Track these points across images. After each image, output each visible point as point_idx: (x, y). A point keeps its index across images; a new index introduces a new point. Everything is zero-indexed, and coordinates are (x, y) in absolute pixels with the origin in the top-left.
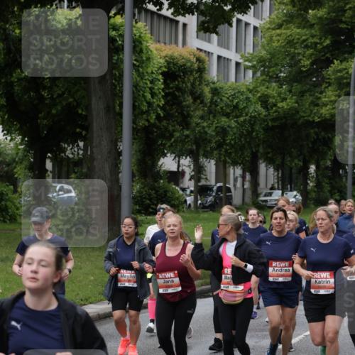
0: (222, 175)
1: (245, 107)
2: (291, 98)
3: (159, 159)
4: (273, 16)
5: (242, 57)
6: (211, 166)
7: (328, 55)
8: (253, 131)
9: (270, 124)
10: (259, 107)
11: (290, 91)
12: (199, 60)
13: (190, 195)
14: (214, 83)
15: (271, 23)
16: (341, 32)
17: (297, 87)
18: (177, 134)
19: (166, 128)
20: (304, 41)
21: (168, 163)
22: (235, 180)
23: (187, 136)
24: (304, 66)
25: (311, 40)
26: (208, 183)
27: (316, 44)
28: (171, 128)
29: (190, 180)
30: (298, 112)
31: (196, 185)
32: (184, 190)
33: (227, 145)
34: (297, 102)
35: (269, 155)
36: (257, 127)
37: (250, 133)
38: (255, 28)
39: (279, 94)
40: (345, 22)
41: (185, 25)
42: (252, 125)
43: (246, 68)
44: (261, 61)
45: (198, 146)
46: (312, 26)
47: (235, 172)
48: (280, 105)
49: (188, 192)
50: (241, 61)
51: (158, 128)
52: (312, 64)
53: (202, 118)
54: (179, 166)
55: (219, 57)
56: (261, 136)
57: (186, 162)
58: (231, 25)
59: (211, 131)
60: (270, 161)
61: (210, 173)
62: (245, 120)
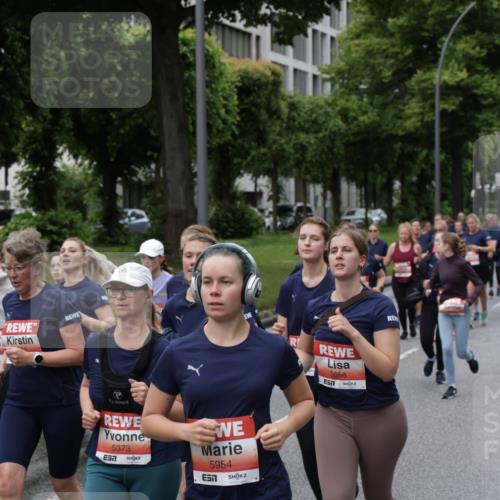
0: (301, 193)
1: (324, 122)
2: (372, 111)
3: (235, 179)
4: (351, 26)
5: (320, 69)
6: (290, 185)
7: (411, 65)
8: (333, 148)
9: (351, 139)
10: (339, 122)
11: (371, 104)
12: (274, 73)
13: (268, 217)
14: (291, 97)
15: (348, 32)
16: (423, 40)
17: (378, 99)
18: (253, 153)
19: (242, 146)
20: (384, 50)
21: (245, 183)
22: (316, 199)
23: (264, 154)
24: (385, 78)
25: (392, 50)
26: (287, 203)
27: (397, 53)
28: (246, 145)
29: (269, 200)
30: (380, 126)
31: (275, 206)
32: (262, 211)
33: (306, 162)
34: (379, 115)
35: (352, 172)
36: (338, 143)
37: (331, 149)
38: (332, 39)
39: (360, 107)
40: (428, 31)
41: (258, 38)
42: (332, 141)
43: (324, 80)
44: (340, 73)
45: (276, 164)
46: (392, 35)
47: (316, 190)
48: (361, 118)
49: (267, 213)
50: (318, 73)
51: (233, 146)
52: (394, 74)
53: (280, 134)
54: (256, 186)
55: (295, 70)
56: (342, 152)
57: (264, 182)
58: (306, 35)
59: (289, 149)
60: (351, 178)
61: (290, 192)
62: (324, 136)
